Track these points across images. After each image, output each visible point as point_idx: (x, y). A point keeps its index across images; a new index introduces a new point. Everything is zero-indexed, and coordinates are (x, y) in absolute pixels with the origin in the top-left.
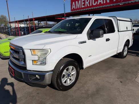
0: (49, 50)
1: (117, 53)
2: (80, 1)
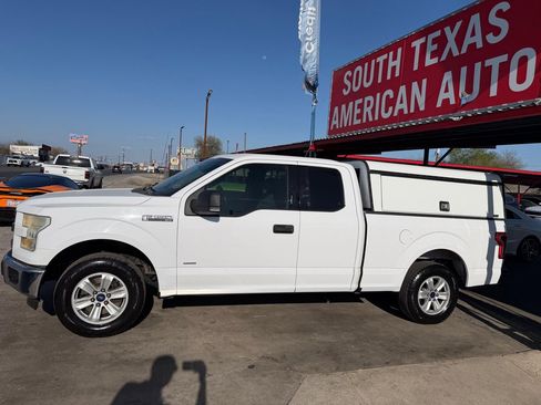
0: (48, 220)
1: (359, 289)
2: (351, 103)
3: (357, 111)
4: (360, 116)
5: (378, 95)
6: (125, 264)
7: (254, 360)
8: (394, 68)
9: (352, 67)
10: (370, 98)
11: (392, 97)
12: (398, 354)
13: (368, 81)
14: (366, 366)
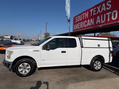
1: (81, 64)
2: (78, 24)
4: (80, 27)
5: (83, 22)
6: (30, 61)
7: (58, 81)
8: (86, 16)
9: (77, 16)
10: (82, 23)
11: (86, 22)
12: (90, 78)
13: (81, 19)
14: (83, 81)
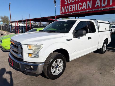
0: (42, 46)
1: (98, 49)
2: (68, 7)
3: (70, 8)
11: (81, 5)
13: (73, 1)
